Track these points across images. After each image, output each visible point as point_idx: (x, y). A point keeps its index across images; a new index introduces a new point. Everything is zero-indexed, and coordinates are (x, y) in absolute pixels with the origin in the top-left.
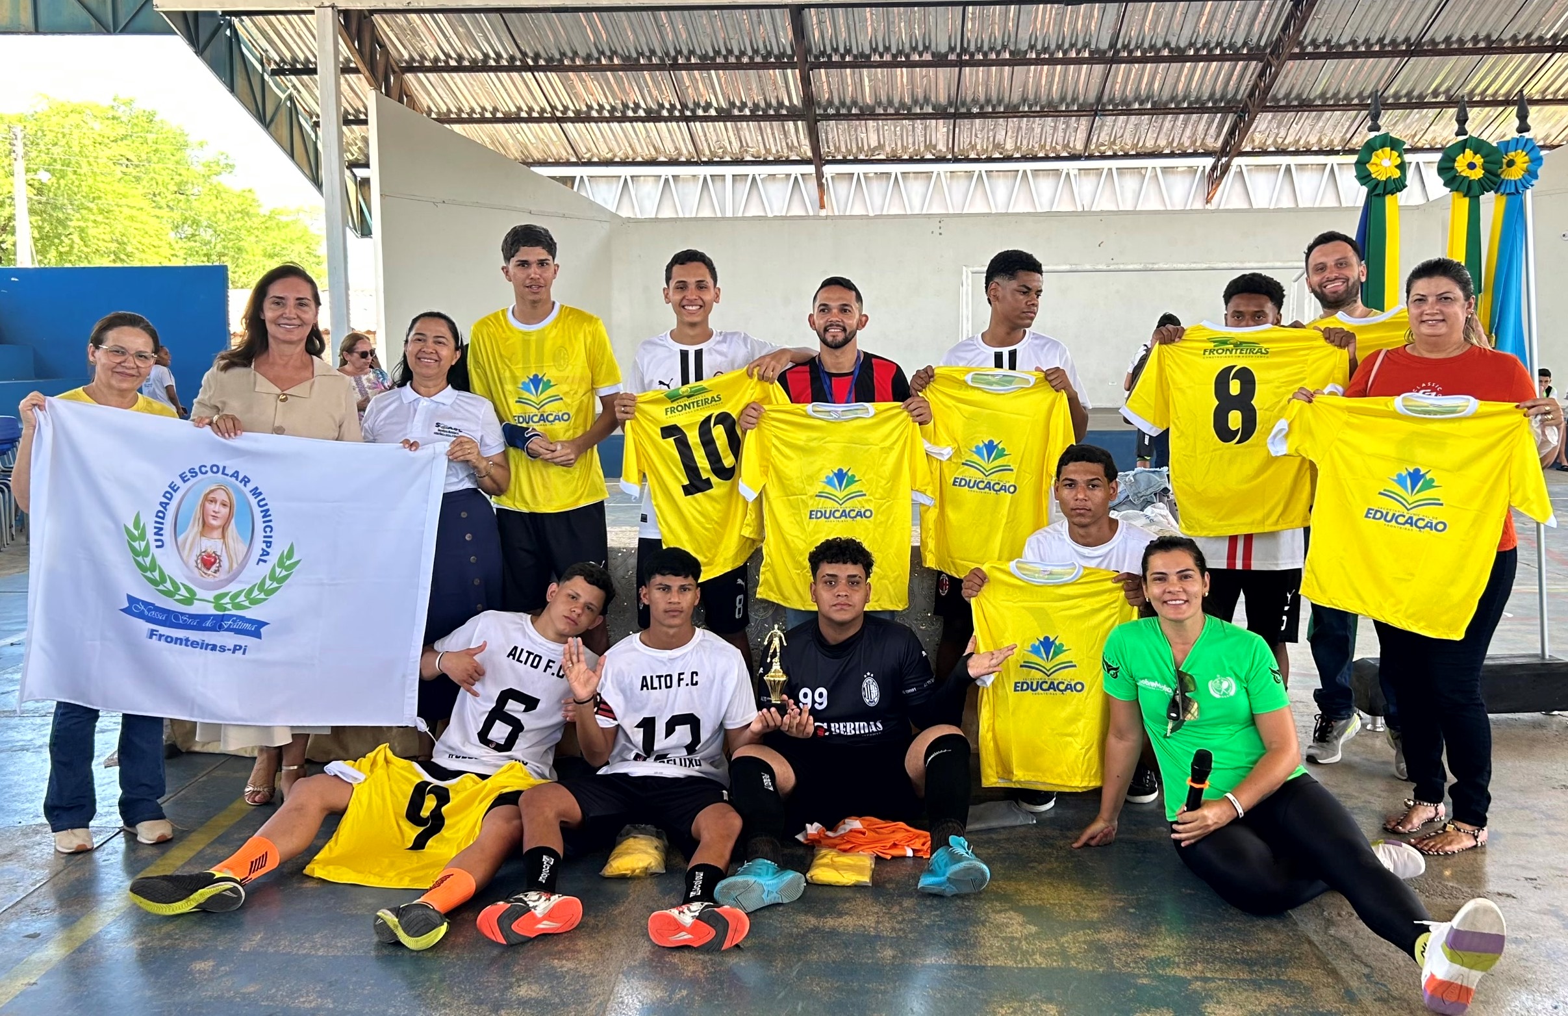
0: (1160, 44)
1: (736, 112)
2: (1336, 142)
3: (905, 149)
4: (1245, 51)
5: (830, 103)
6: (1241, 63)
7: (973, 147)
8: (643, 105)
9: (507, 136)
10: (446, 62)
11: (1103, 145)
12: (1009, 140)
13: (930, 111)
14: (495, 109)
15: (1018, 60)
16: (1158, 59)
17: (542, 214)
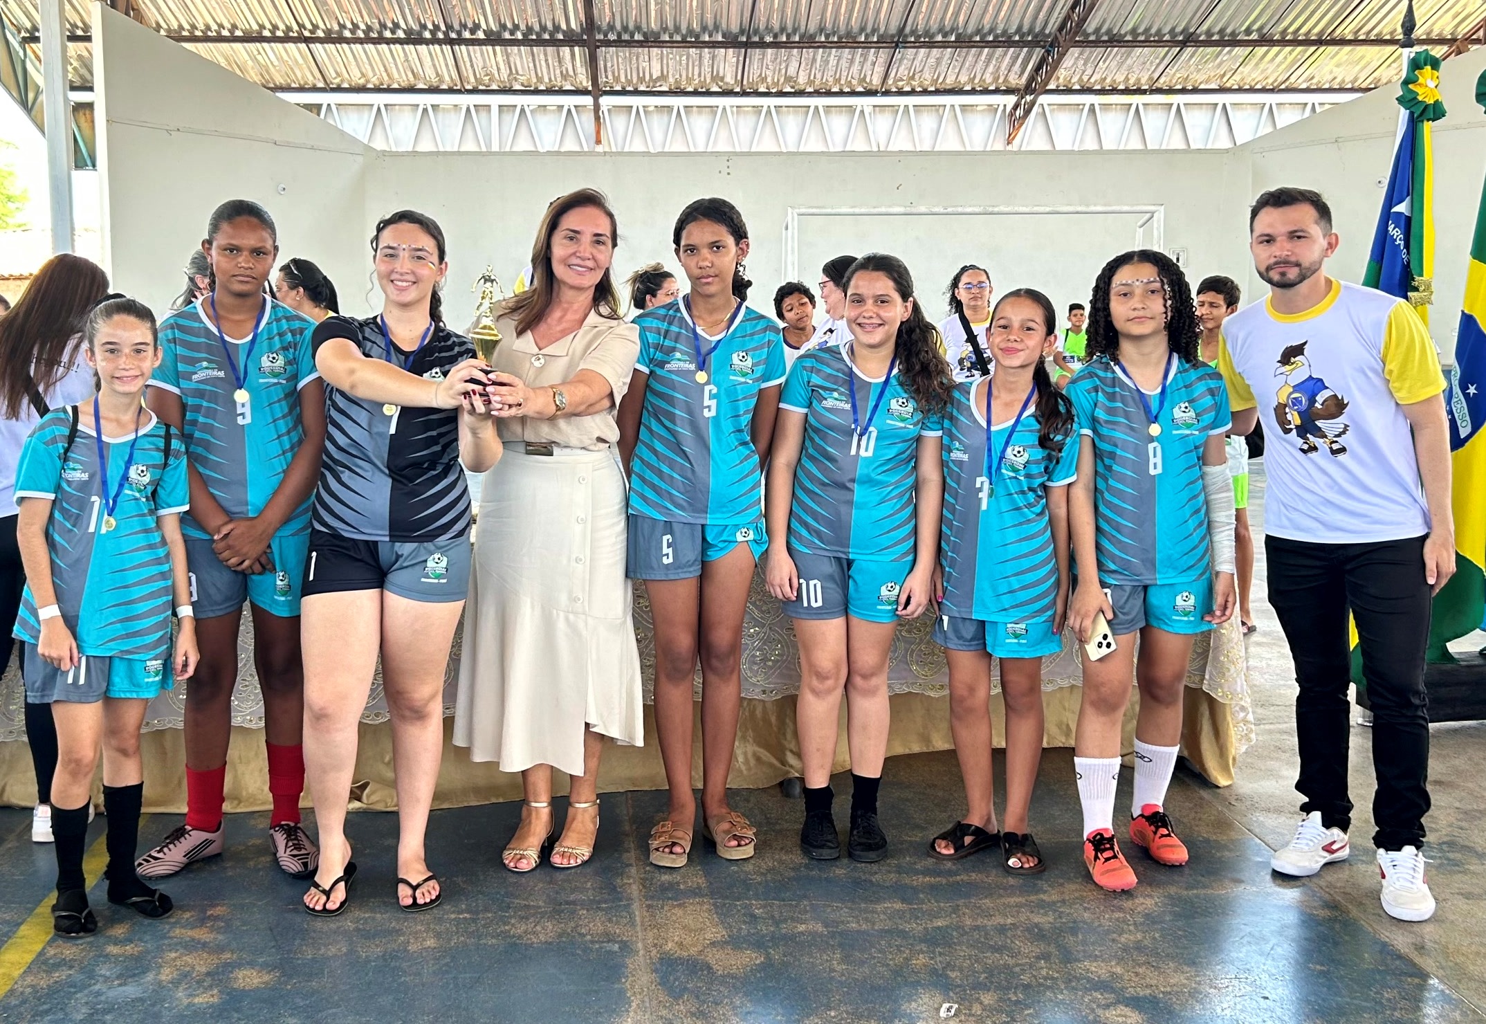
1: (507, 36)
2: (1143, 81)
3: (689, 80)
5: (611, 27)
7: (764, 80)
8: (403, 25)
9: (247, 57)
11: (901, 80)
12: (802, 73)
13: (720, 38)
14: (234, 27)
17: (288, 145)
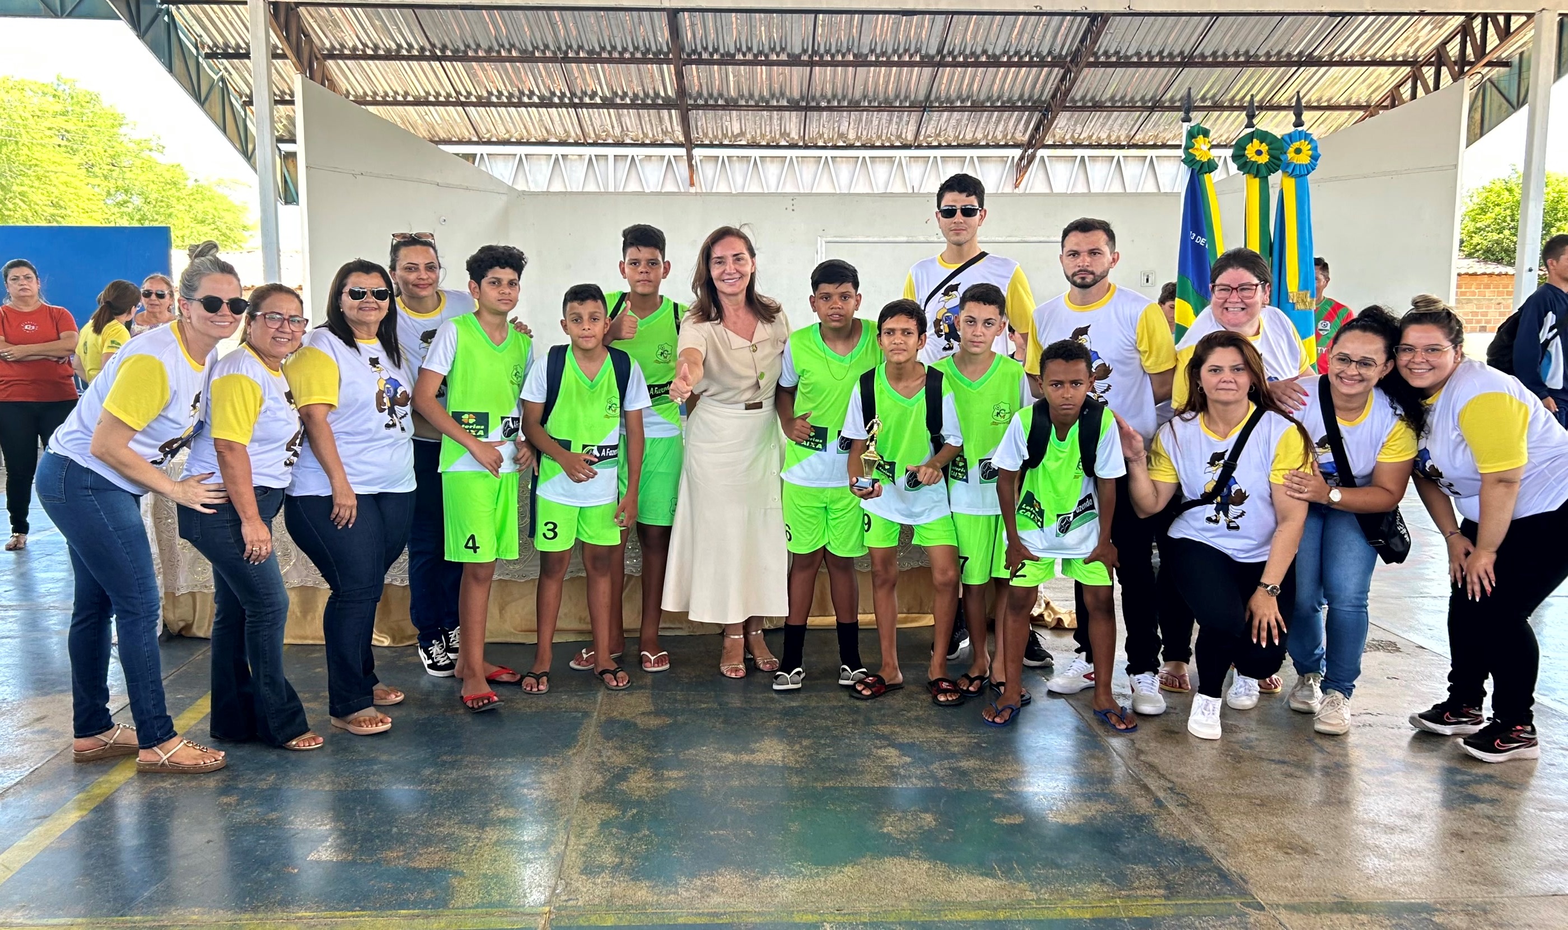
0: (979, 51)
1: (618, 101)
2: (1122, 138)
3: (763, 136)
4: (1049, 59)
5: (700, 95)
6: (1046, 69)
7: (821, 136)
8: (537, 92)
9: (417, 117)
10: (364, 51)
11: (930, 136)
12: (851, 131)
13: (786, 104)
14: (407, 94)
15: (861, 62)
16: (977, 64)
17: (448, 186)
